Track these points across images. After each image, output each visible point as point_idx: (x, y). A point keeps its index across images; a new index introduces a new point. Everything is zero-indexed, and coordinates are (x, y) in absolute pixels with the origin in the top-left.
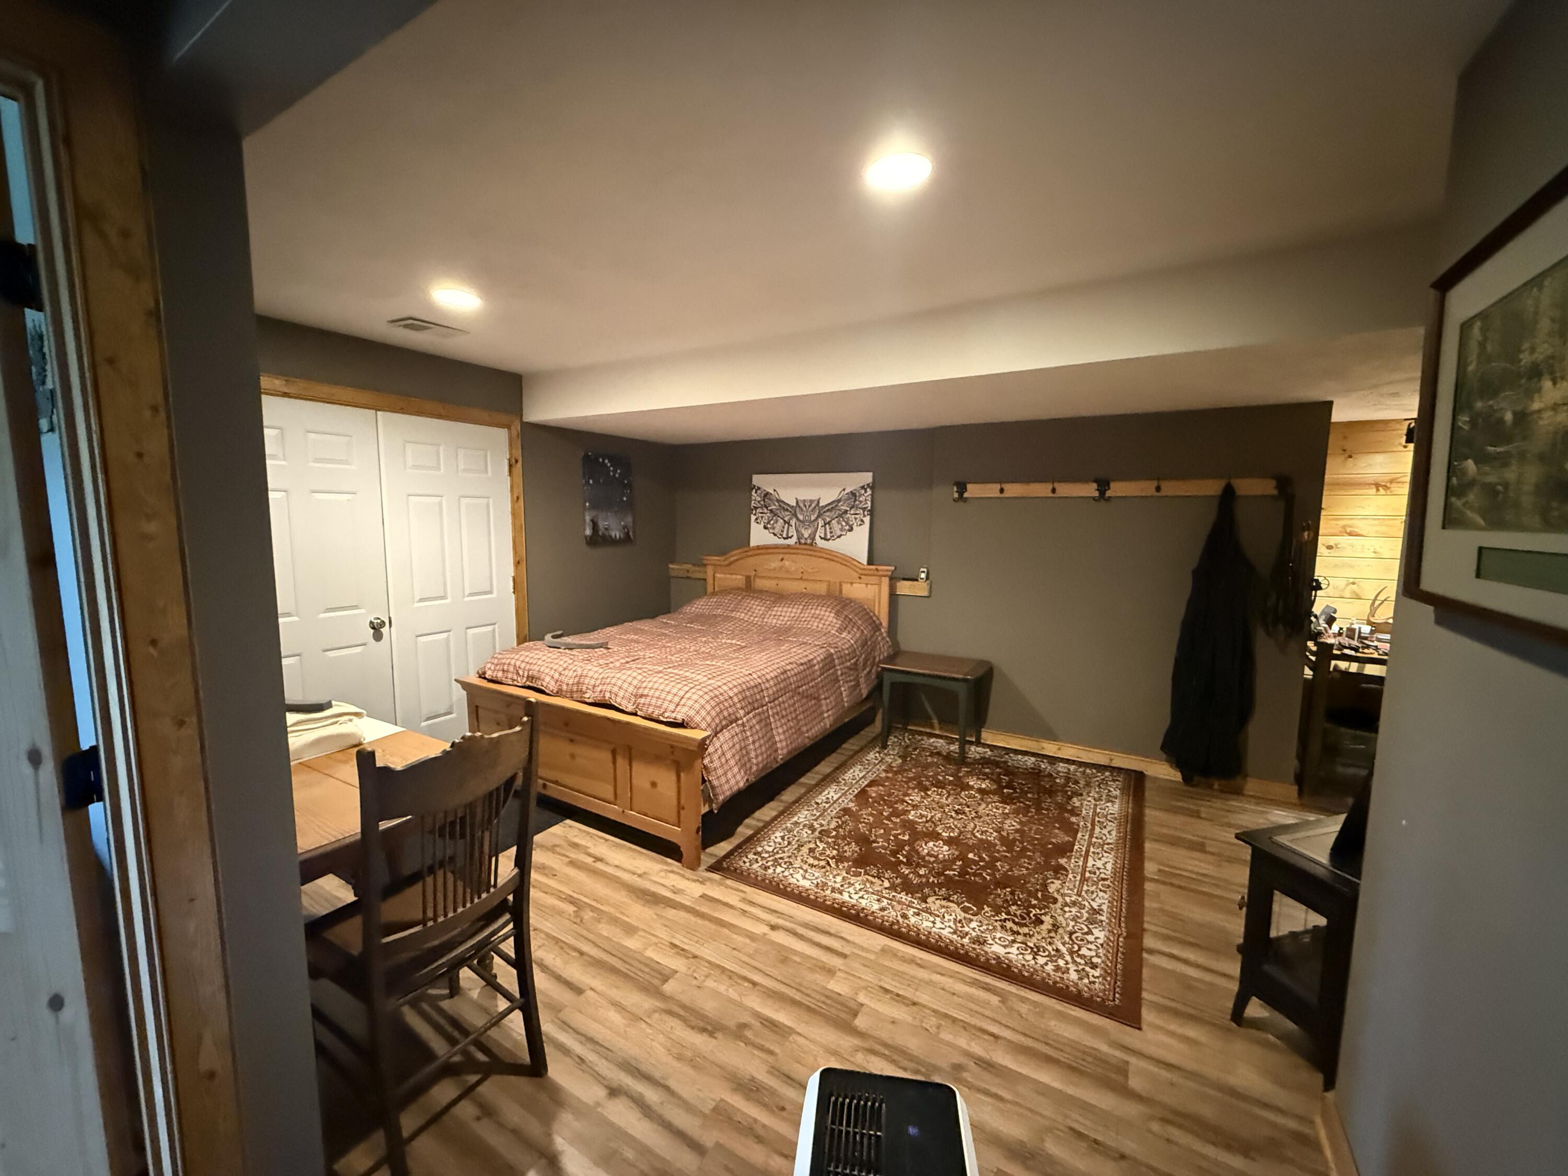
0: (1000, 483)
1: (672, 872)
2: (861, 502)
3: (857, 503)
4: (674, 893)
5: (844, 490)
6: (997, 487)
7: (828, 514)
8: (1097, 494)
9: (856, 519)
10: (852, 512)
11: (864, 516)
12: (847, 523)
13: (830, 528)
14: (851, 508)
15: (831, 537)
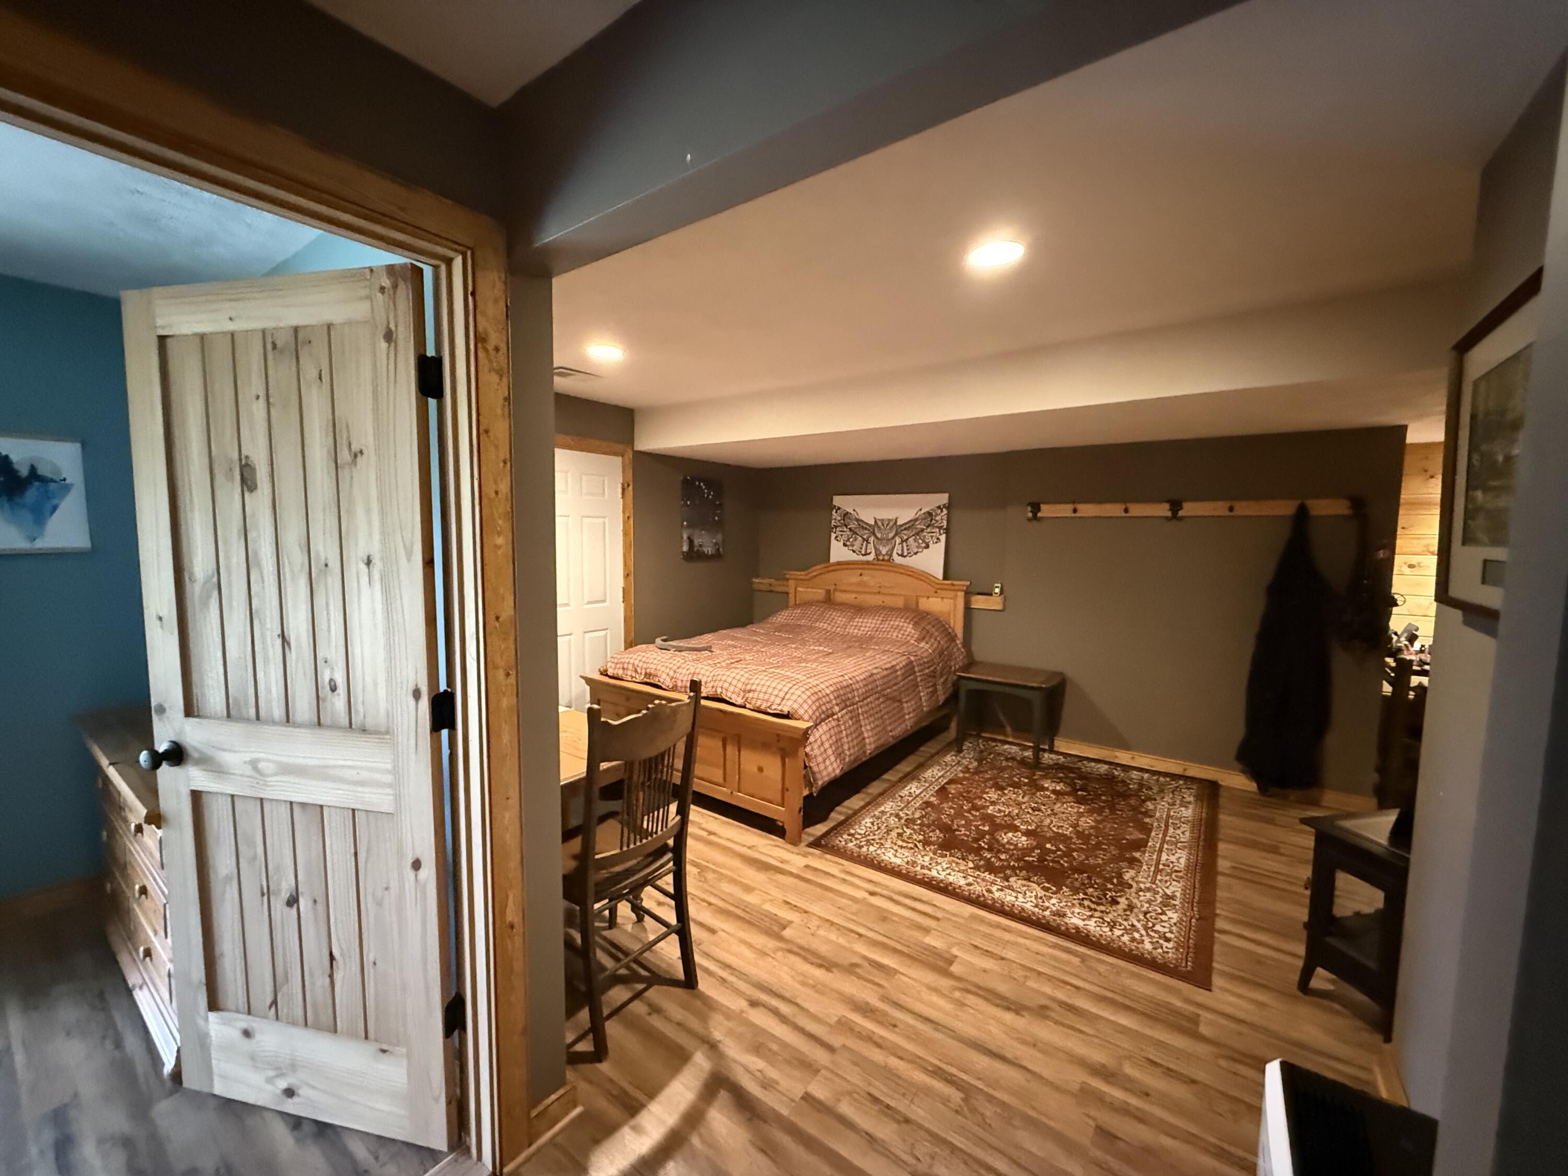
0: (1074, 503)
1: (778, 846)
4: (782, 862)
6: (1070, 507)
7: (905, 532)
8: (1169, 514)
13: (907, 546)
15: (908, 553)
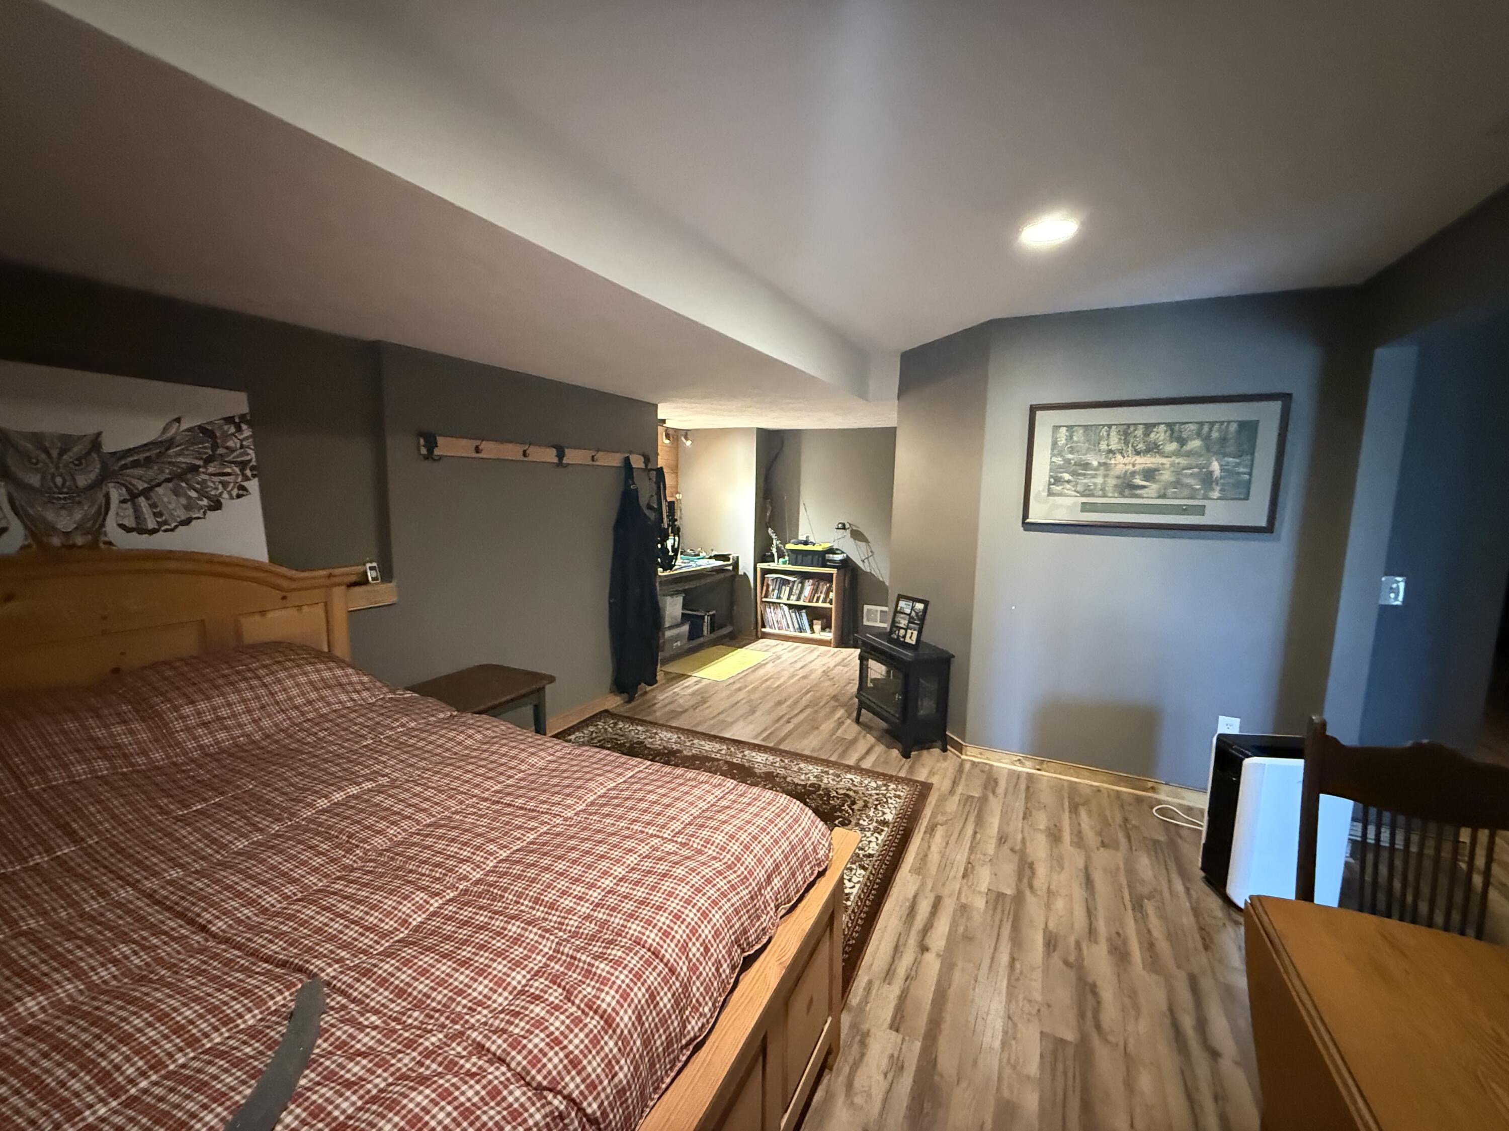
2: (231, 450)
3: (221, 451)
5: (178, 420)
9: (225, 484)
10: (211, 470)
11: (247, 479)
12: (203, 494)
14: (208, 461)
